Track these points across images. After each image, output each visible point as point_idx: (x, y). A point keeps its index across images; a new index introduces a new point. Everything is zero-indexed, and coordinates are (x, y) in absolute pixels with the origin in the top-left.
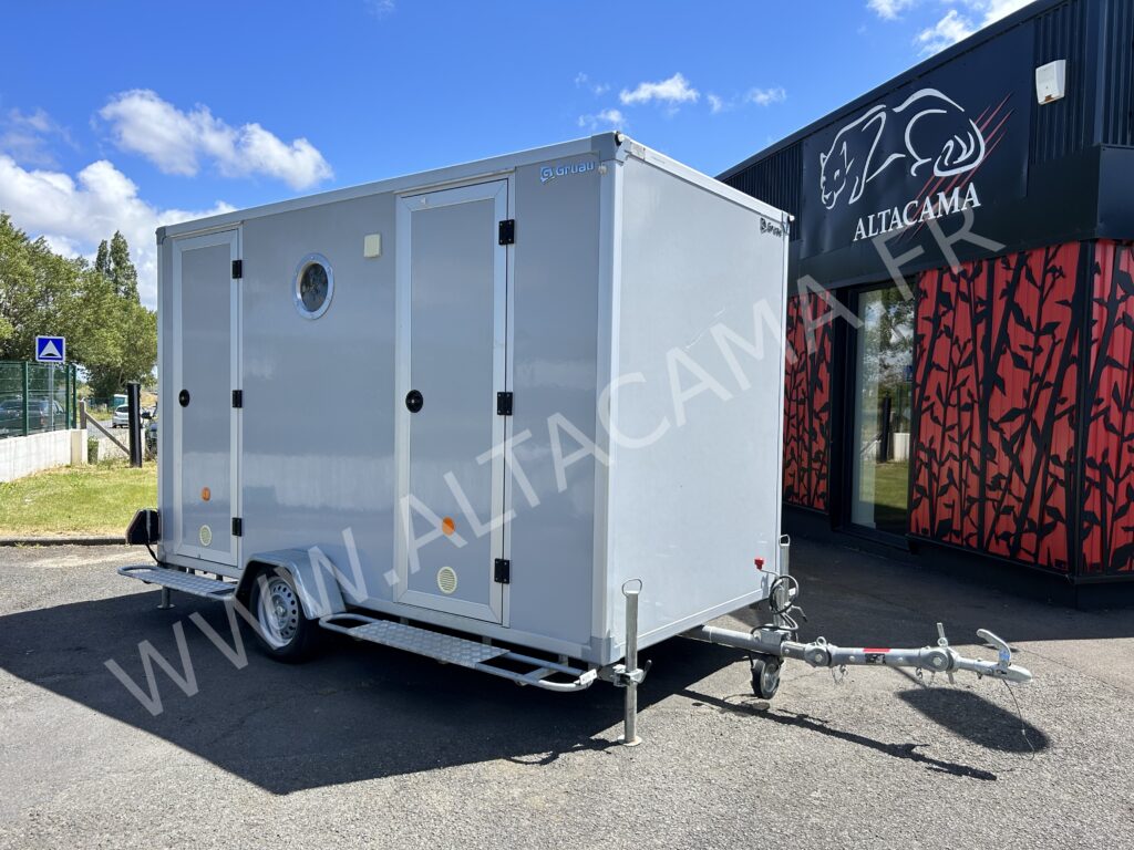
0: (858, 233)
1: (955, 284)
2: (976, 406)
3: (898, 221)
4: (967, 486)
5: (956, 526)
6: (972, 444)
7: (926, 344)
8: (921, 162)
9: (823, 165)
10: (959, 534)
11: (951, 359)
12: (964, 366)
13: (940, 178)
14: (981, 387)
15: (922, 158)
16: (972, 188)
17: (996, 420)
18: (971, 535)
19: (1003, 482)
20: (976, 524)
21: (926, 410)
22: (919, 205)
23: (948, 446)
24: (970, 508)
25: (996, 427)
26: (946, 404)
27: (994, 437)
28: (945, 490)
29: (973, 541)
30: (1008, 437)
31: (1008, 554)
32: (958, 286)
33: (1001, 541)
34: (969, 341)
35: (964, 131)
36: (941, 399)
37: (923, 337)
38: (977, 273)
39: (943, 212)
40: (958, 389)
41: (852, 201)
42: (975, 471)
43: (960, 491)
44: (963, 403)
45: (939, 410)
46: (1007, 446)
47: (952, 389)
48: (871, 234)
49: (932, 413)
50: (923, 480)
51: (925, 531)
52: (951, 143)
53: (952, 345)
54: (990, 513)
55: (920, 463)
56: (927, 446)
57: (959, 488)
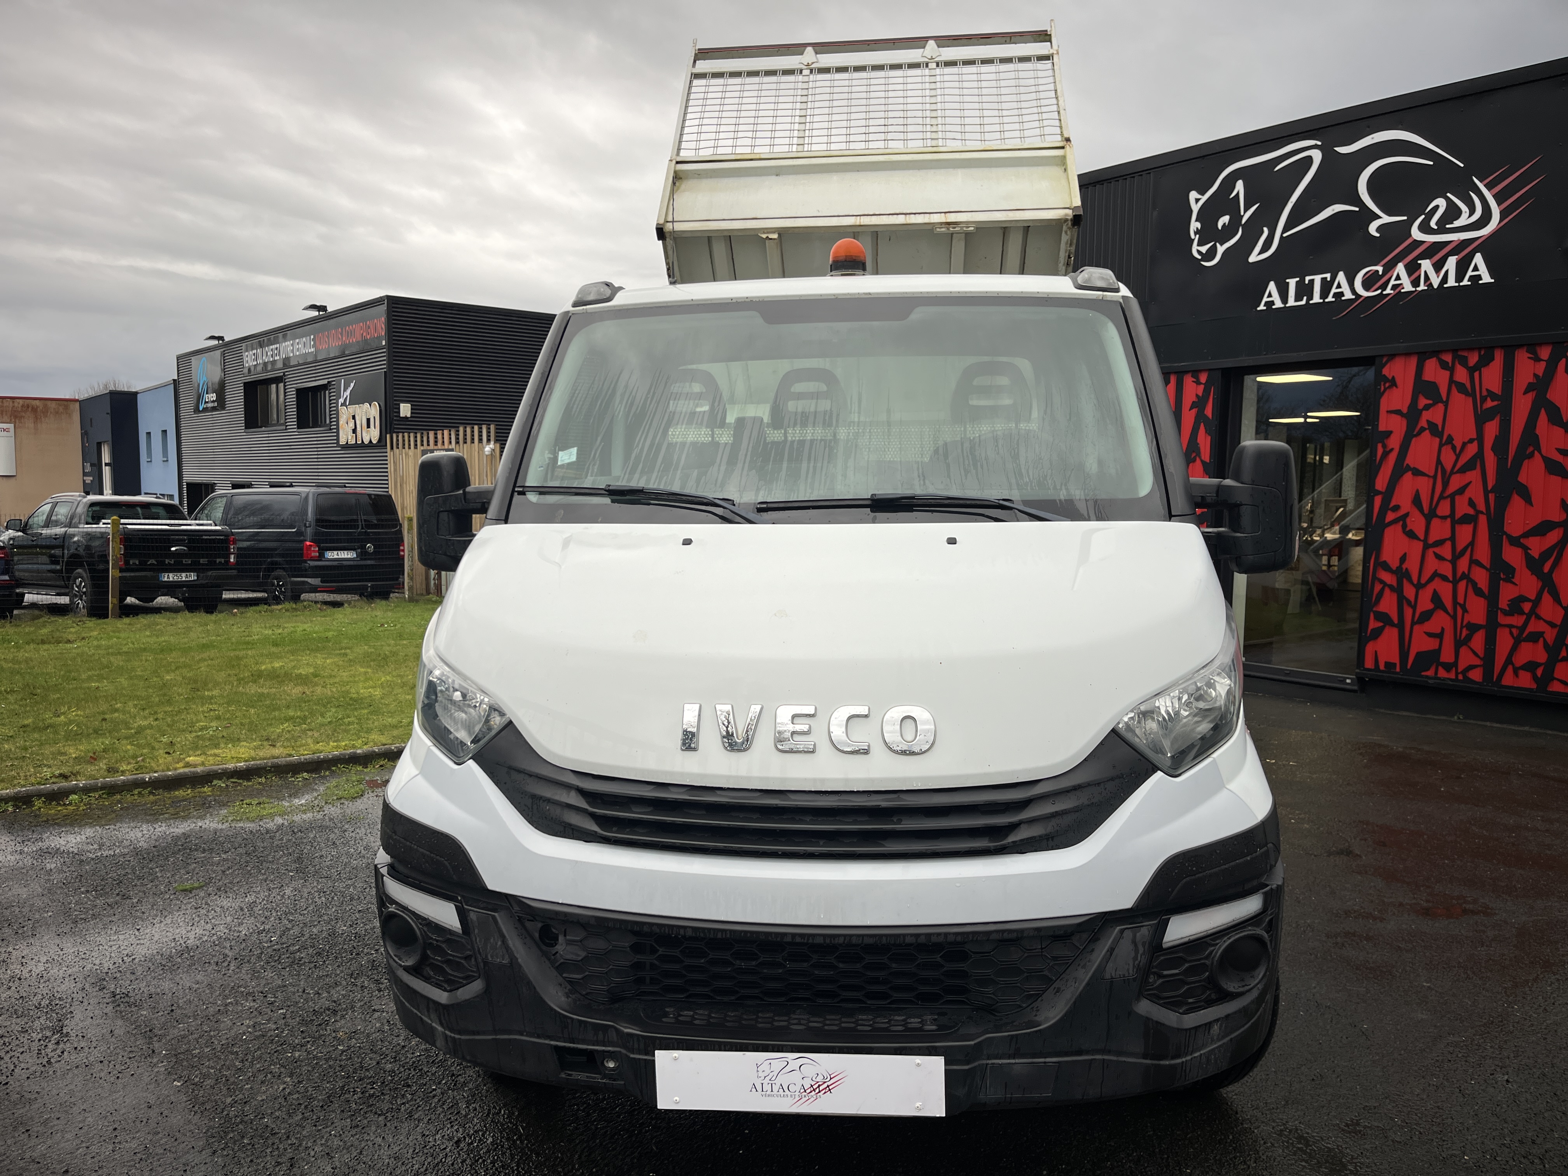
0: (1265, 299)
1: (1448, 373)
2: (1483, 519)
3: (1346, 289)
4: (1465, 611)
5: (1447, 656)
6: (1473, 562)
7: (1394, 442)
8: (1386, 219)
9: (1195, 208)
10: (1448, 667)
11: (1439, 462)
12: (1464, 470)
13: (1423, 242)
14: (1491, 496)
15: (1390, 215)
16: (1478, 259)
17: (1515, 534)
18: (1471, 667)
19: (1527, 607)
20: (1482, 656)
21: (1395, 522)
22: (1385, 272)
23: (1432, 564)
24: (1469, 638)
25: (1515, 542)
26: (1430, 515)
27: (1512, 555)
28: (1426, 616)
29: (1476, 675)
30: (1535, 553)
31: (1534, 686)
32: (1451, 376)
33: (1521, 673)
34: (1471, 441)
35: (1465, 191)
36: (1421, 510)
37: (1388, 434)
38: (1485, 361)
39: (1431, 285)
40: (1452, 497)
41: (1253, 258)
42: (1478, 592)
43: (1454, 617)
44: (1458, 516)
45: (1417, 523)
46: (1534, 565)
47: (1442, 497)
48: (1291, 302)
49: (1404, 526)
50: (1388, 604)
51: (1389, 665)
52: (1441, 202)
53: (1441, 445)
54: (1504, 641)
55: (1381, 586)
56: (1394, 564)
57: (1452, 614)
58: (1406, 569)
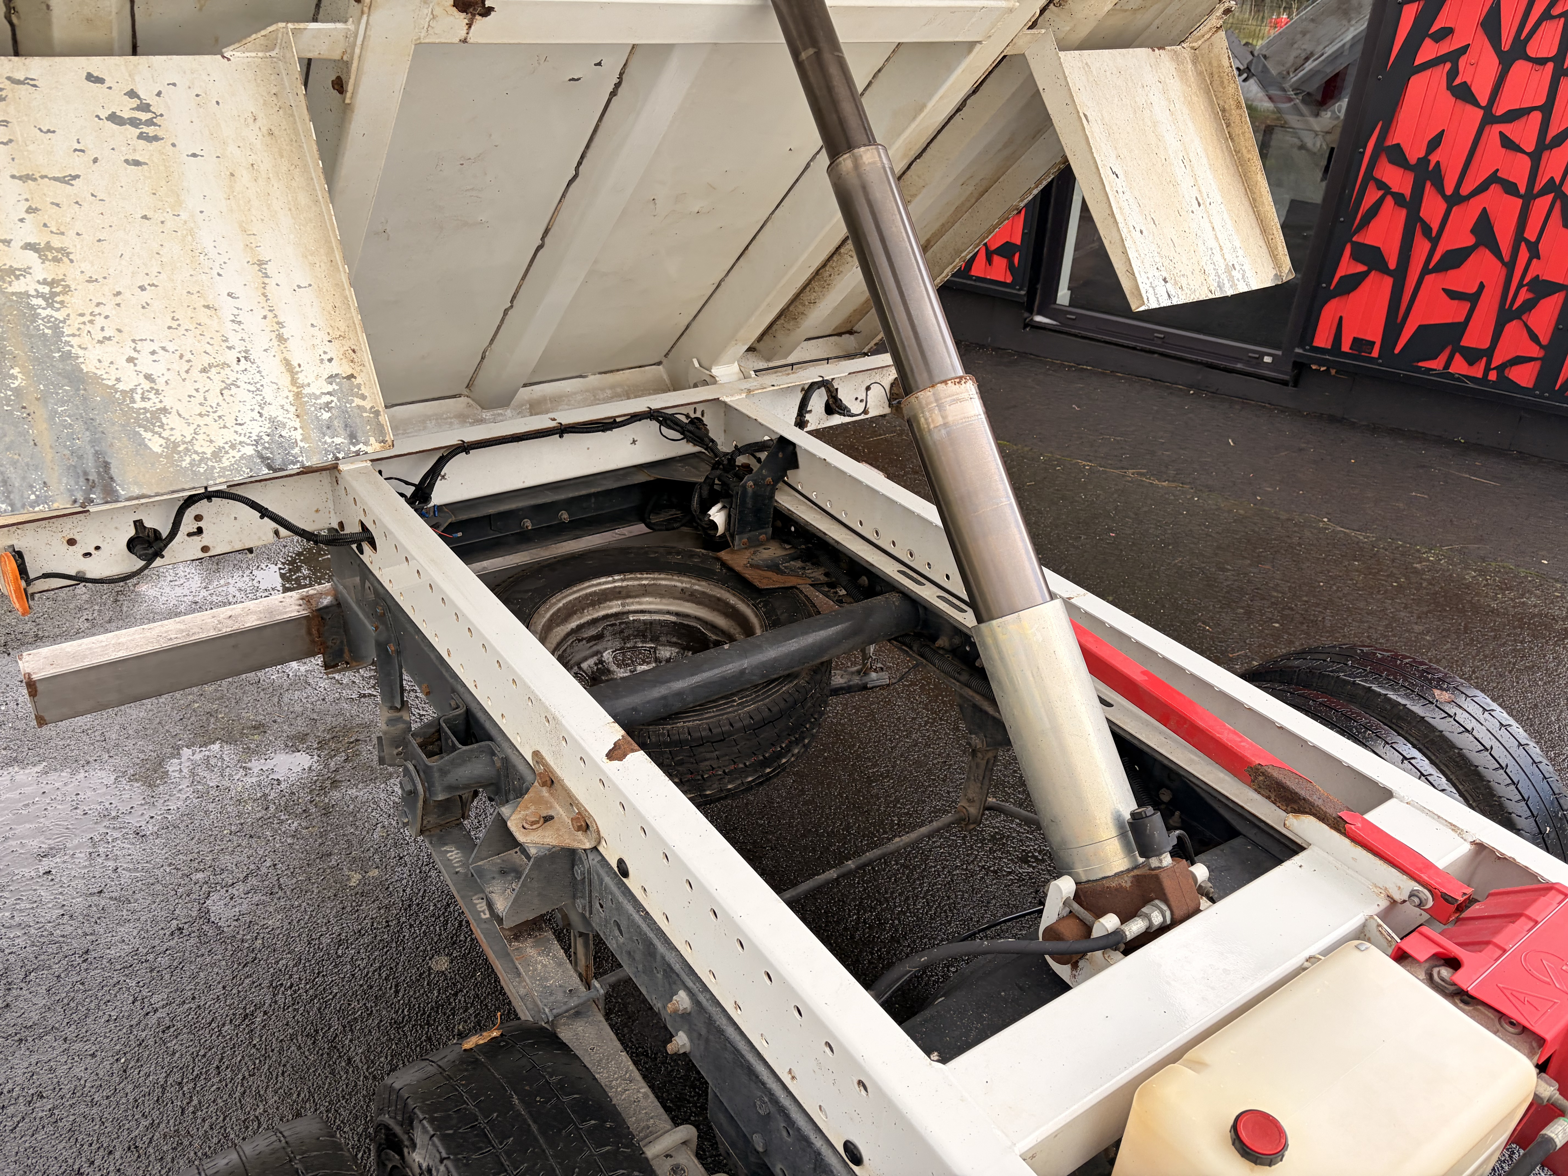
4: (1535, 254)
10: (1473, 356)
18: (1517, 360)
20: (1544, 341)
23: (1491, 156)
26: (1513, 54)
28: (1454, 259)
29: (1523, 377)
36: (1496, 41)
43: (1509, 266)
45: (1480, 68)
49: (1453, 74)
50: (1384, 231)
51: (1360, 345)
55: (1380, 193)
56: (1414, 154)
57: (1506, 259)
58: (1438, 163)
